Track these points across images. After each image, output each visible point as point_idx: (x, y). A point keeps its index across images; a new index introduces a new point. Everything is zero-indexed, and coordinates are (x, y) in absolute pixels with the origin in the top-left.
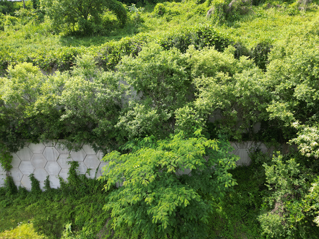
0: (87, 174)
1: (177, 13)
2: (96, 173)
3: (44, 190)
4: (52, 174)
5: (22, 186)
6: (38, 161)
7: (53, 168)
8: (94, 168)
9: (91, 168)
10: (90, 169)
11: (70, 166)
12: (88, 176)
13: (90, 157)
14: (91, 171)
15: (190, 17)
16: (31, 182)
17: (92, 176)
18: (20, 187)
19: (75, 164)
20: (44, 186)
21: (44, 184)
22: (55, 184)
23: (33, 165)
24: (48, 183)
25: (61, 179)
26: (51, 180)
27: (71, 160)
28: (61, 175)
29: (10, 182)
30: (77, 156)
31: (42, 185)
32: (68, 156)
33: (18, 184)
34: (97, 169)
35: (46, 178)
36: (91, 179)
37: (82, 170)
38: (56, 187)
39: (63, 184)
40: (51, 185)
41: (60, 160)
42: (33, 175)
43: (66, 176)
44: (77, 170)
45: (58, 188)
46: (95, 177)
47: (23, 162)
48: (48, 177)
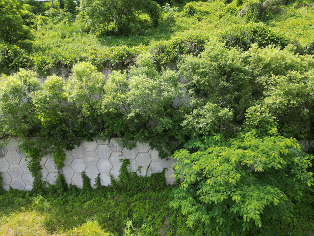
0: (138, 171)
1: (208, 13)
2: (147, 170)
3: (95, 188)
4: (103, 171)
5: (73, 183)
6: (90, 159)
7: (105, 165)
8: (145, 165)
9: (142, 165)
10: (141, 167)
11: (121, 164)
12: (138, 174)
13: (142, 155)
14: (142, 168)
15: (221, 17)
16: (82, 179)
17: (143, 173)
18: (71, 185)
19: (127, 162)
20: (95, 183)
21: (95, 181)
22: (106, 182)
23: (85, 162)
24: (98, 180)
25: (112, 177)
26: (102, 177)
27: (123, 158)
28: (112, 172)
29: (62, 179)
30: (129, 154)
31: (93, 183)
32: (120, 153)
33: (68, 182)
34: (148, 167)
35: (97, 176)
36: (142, 177)
37: (133, 168)
38: (106, 185)
39: (113, 181)
40: (101, 182)
41: (112, 158)
42: (84, 172)
43: (117, 174)
44: (128, 168)
45: (108, 185)
46: (146, 175)
47: (75, 160)
48: (99, 175)
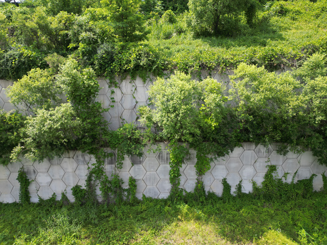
2: (294, 177)
3: (234, 195)
4: (245, 178)
6: (233, 165)
7: (248, 172)
8: (292, 172)
9: (289, 172)
11: (266, 170)
12: (284, 181)
13: (290, 161)
14: (288, 175)
16: (223, 187)
17: (289, 180)
18: (209, 192)
19: (273, 168)
20: (235, 190)
23: (228, 169)
25: (254, 184)
27: (269, 164)
28: (255, 179)
33: (207, 189)
34: (295, 173)
36: (287, 184)
37: (279, 174)
39: (255, 188)
41: (257, 164)
42: (225, 179)
43: (260, 181)
46: (292, 182)
48: (241, 182)
